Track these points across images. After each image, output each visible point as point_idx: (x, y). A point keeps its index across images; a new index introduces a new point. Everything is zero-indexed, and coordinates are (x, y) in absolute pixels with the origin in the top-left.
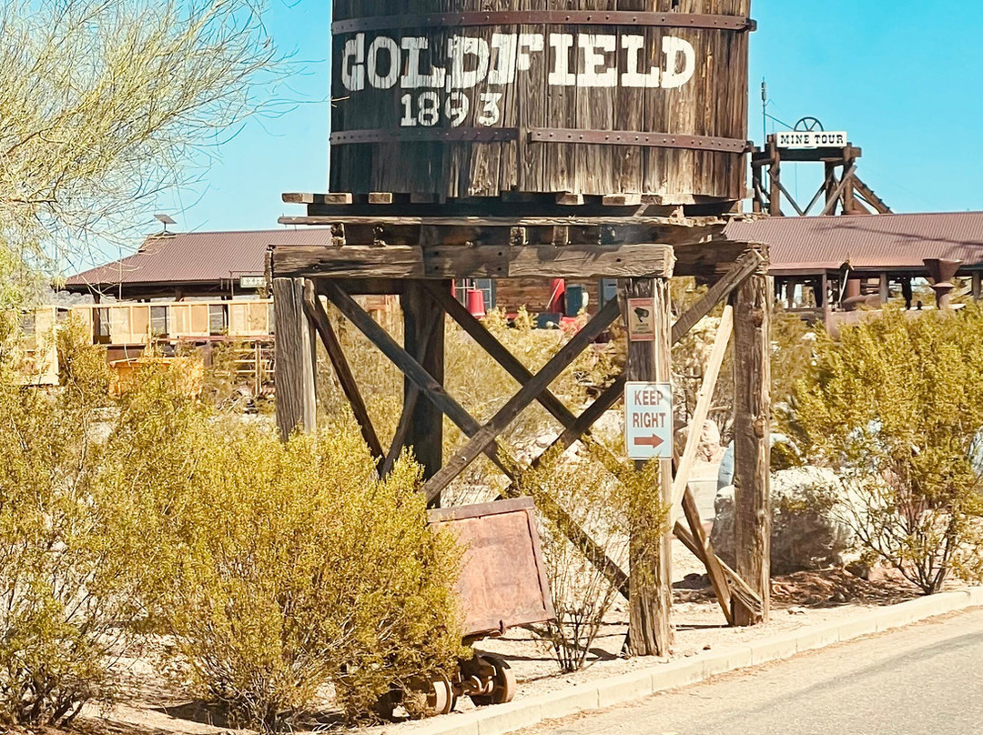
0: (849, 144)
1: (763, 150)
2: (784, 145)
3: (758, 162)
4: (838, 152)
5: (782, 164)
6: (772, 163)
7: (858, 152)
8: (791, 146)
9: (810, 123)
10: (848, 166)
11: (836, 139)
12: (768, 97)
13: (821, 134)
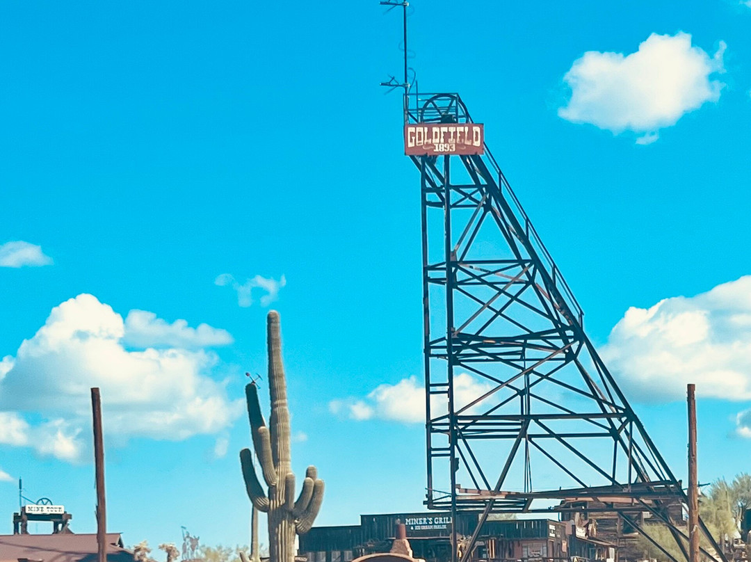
0: (65, 512)
1: (20, 515)
2: (30, 512)
3: (16, 520)
4: (59, 516)
5: (29, 522)
6: (23, 521)
7: (70, 516)
8: (34, 513)
9: (45, 501)
10: (65, 523)
11: (58, 510)
12: (23, 487)
13: (50, 506)
